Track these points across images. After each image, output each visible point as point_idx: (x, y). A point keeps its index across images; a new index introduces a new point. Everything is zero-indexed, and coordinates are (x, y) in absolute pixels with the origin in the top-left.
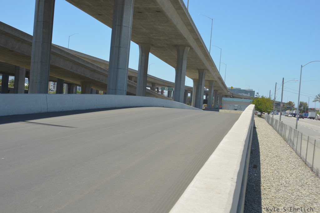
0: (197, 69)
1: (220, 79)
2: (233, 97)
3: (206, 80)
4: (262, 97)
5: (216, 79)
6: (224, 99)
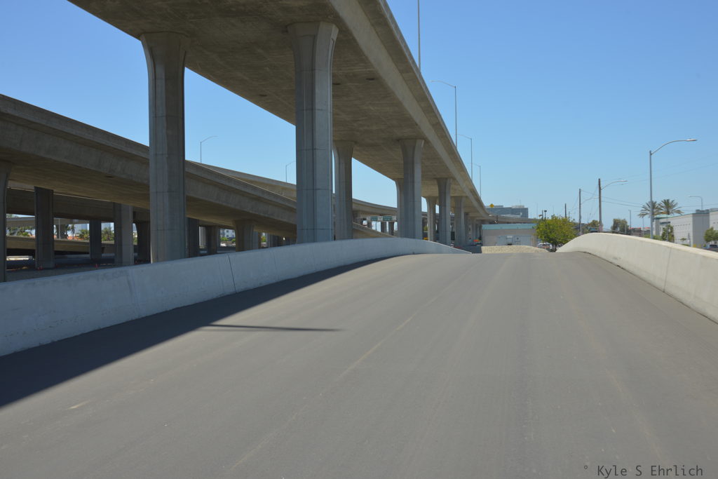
0: (436, 178)
1: (474, 192)
4: (553, 217)
6: (485, 227)
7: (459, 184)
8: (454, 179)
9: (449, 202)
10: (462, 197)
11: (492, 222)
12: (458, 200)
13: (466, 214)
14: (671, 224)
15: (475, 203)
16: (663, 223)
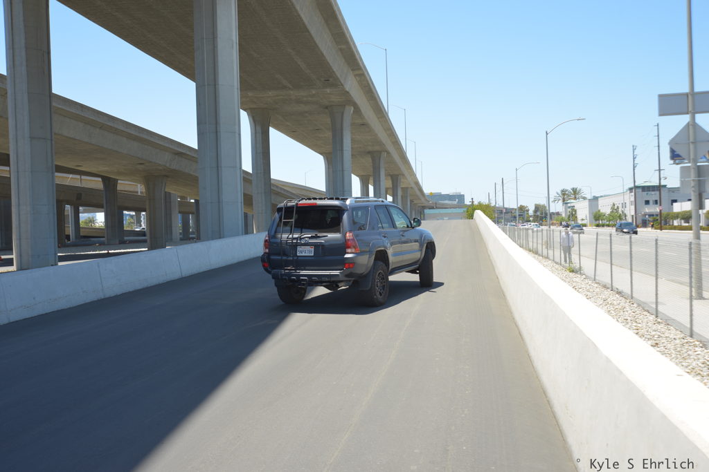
0: (390, 175)
1: (417, 183)
2: (437, 208)
3: (402, 188)
4: (479, 203)
5: (413, 185)
6: (427, 211)
7: (406, 179)
8: (403, 175)
9: (400, 193)
10: (407, 188)
11: (433, 208)
12: (405, 190)
13: (411, 201)
14: (575, 208)
15: (418, 193)
16: (569, 207)
